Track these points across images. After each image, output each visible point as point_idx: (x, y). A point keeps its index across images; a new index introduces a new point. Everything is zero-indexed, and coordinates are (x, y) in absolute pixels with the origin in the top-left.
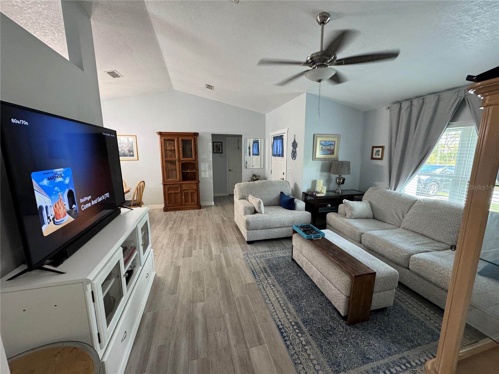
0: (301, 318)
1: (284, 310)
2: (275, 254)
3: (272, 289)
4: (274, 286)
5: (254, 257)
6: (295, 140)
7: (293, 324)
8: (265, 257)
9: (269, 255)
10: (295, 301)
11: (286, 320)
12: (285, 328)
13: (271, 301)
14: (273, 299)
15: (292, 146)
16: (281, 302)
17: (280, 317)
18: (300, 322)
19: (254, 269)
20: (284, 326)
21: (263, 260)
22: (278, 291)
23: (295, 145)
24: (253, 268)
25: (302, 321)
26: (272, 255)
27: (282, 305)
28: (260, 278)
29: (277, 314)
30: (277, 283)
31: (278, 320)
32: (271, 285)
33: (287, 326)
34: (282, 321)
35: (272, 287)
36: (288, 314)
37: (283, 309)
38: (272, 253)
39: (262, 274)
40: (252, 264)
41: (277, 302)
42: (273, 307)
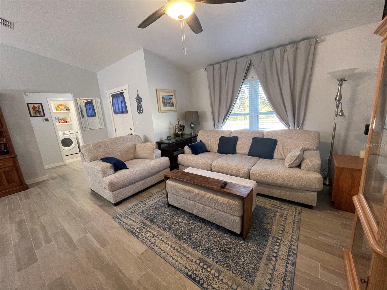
0: (201, 252)
1: (183, 254)
2: (145, 204)
3: (161, 240)
4: (161, 236)
5: (126, 216)
6: (138, 96)
7: (198, 262)
8: (137, 211)
9: (140, 207)
10: (187, 239)
11: (191, 263)
12: (194, 272)
13: (166, 253)
14: (168, 249)
15: (136, 101)
16: (176, 248)
17: (184, 263)
18: (203, 257)
19: (132, 228)
20: (192, 270)
21: (136, 215)
22: (167, 238)
23: (139, 100)
24: (130, 228)
25: (202, 254)
26: (143, 206)
27: (179, 250)
28: (143, 235)
29: (179, 263)
30: (162, 231)
31: (183, 268)
32: (158, 236)
33: (195, 268)
34: (188, 267)
35: (161, 238)
36: (188, 256)
37: (181, 253)
38: (142, 205)
39: (143, 229)
40: (127, 224)
41: (173, 249)
42: (172, 258)
